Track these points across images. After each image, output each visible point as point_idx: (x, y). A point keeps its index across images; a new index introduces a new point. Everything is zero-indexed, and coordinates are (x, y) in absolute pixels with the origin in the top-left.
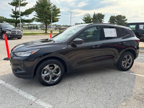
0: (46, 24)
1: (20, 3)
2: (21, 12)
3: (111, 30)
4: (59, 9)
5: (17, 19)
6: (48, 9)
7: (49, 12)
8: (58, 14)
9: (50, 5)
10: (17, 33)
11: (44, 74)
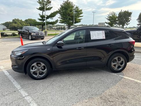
0: (69, 25)
1: (46, 7)
2: (47, 16)
3: (99, 33)
4: (81, 10)
5: (43, 22)
6: (71, 11)
7: (72, 14)
8: (81, 15)
9: (73, 7)
10: (40, 35)
11: (33, 69)
